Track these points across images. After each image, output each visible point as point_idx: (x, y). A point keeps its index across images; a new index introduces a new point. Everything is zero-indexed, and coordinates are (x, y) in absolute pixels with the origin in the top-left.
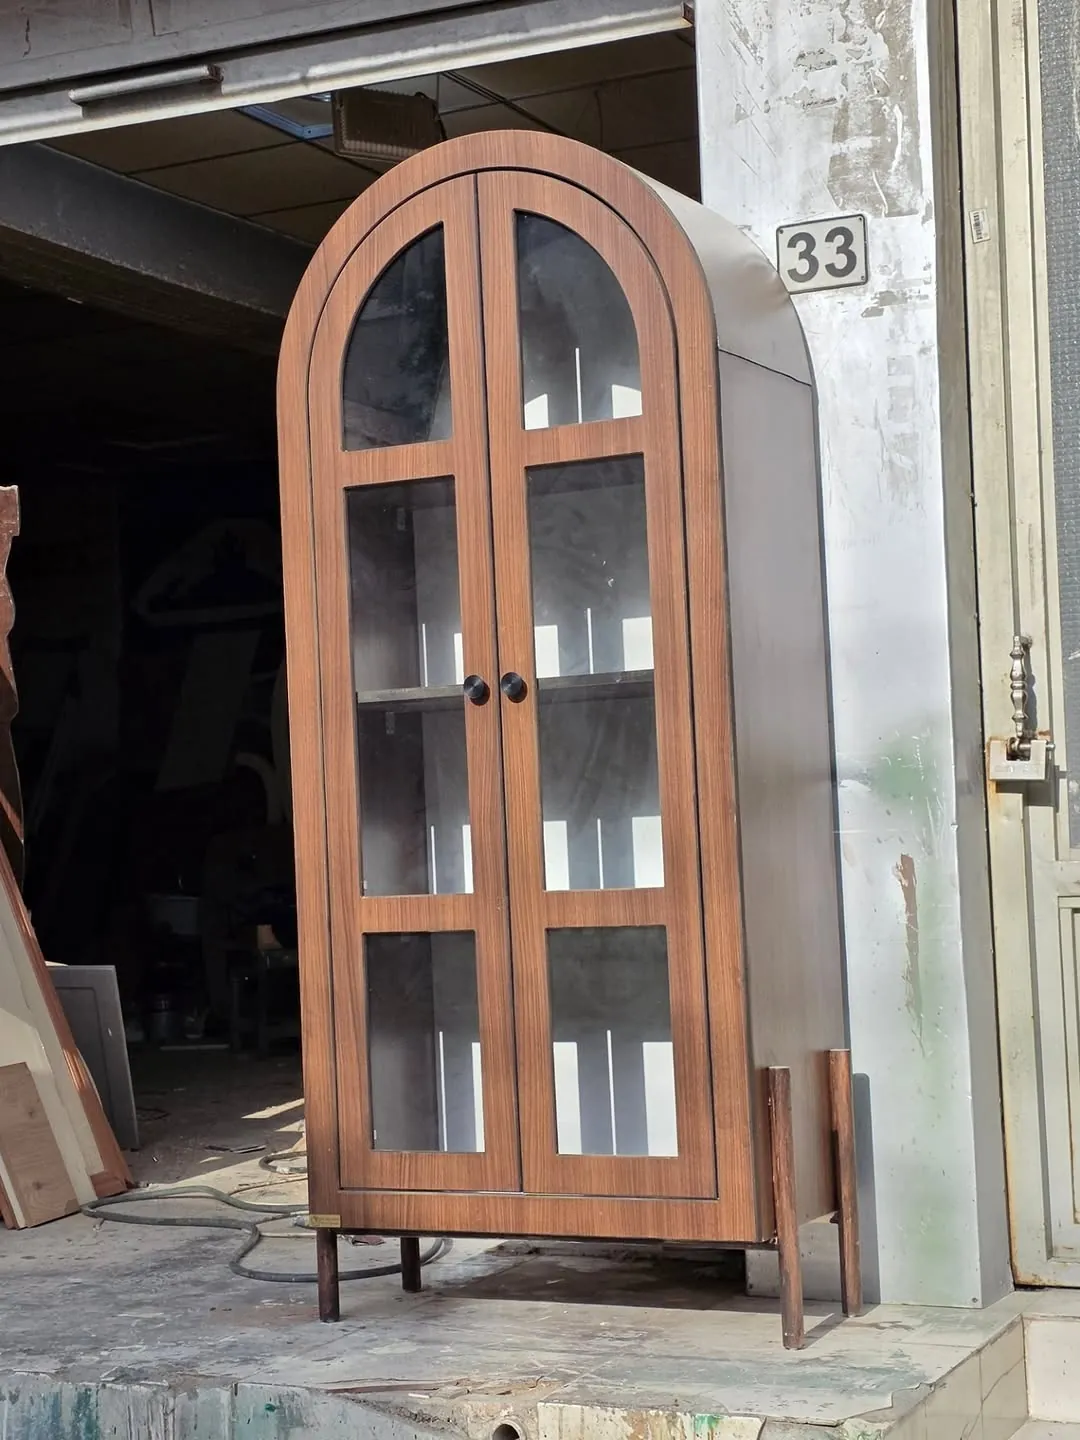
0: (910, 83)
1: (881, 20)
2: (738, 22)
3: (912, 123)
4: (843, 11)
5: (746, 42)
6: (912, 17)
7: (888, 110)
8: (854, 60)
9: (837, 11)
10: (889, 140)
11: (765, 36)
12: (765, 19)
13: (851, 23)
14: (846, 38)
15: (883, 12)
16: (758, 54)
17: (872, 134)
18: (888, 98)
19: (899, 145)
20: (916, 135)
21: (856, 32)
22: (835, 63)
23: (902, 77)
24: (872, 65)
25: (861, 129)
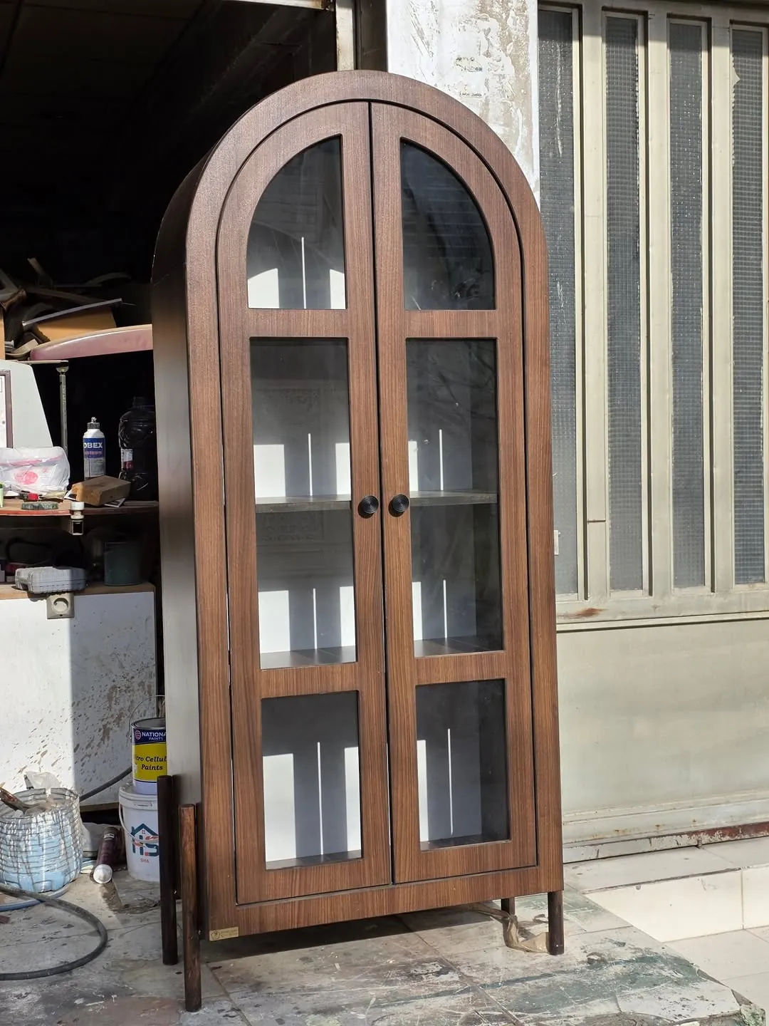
0: (527, 95)
1: (510, 47)
2: (416, 22)
3: (528, 123)
4: (487, 35)
5: (422, 38)
6: (529, 52)
7: (513, 110)
8: (493, 71)
9: (482, 34)
10: (514, 132)
11: (435, 38)
12: (435, 26)
13: (491, 44)
14: (488, 54)
15: (512, 43)
16: (430, 50)
17: (503, 125)
18: (513, 103)
19: (520, 137)
20: (531, 132)
21: (496, 52)
22: (481, 69)
23: (523, 91)
24: (504, 78)
25: (497, 120)
